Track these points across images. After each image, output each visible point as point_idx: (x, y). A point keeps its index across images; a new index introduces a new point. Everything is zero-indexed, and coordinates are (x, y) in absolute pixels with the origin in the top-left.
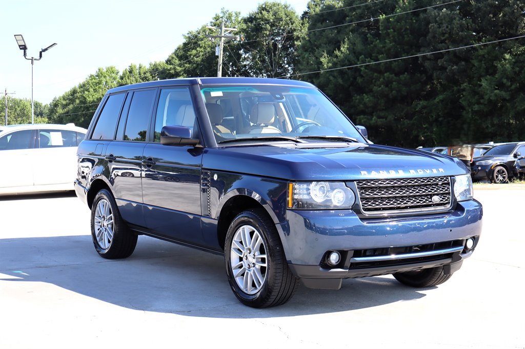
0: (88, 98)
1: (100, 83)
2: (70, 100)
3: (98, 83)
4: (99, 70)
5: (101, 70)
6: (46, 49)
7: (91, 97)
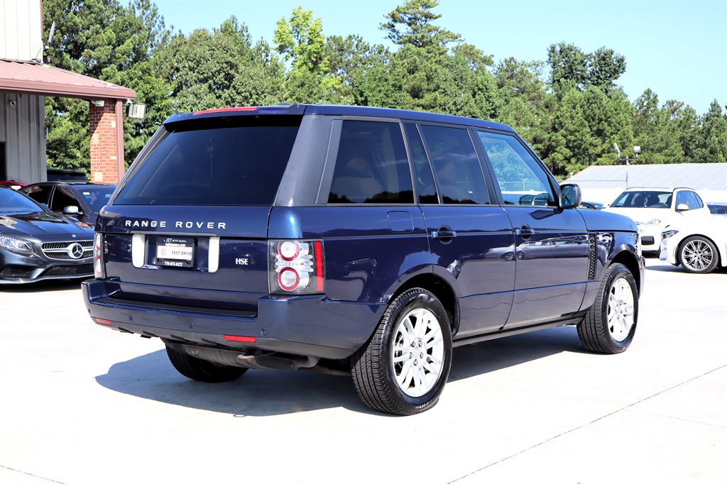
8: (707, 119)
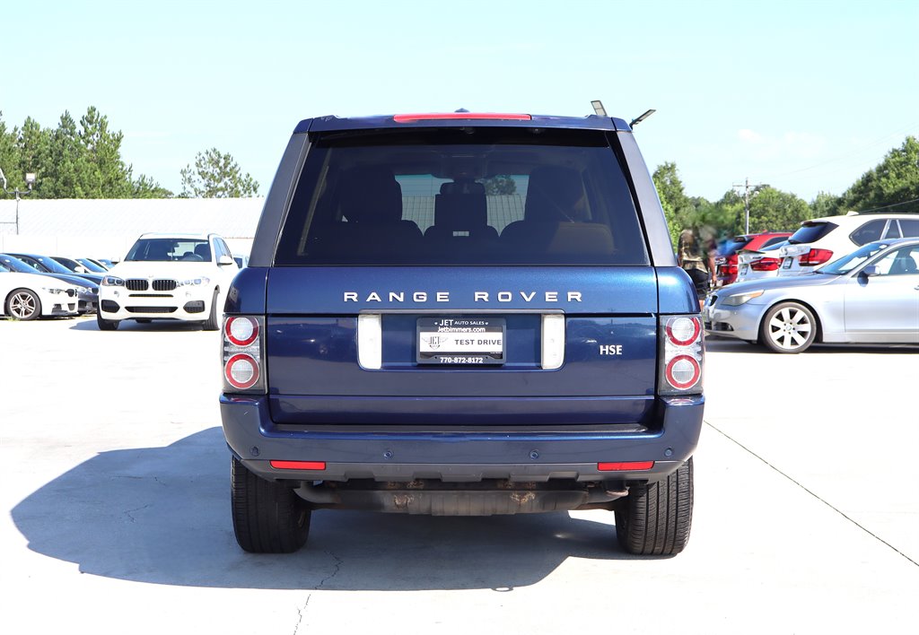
0: (885, 189)
1: (907, 162)
2: (861, 192)
3: (905, 162)
4: (908, 140)
5: (911, 140)
6: (639, 120)
7: (892, 186)
8: (57, 137)
